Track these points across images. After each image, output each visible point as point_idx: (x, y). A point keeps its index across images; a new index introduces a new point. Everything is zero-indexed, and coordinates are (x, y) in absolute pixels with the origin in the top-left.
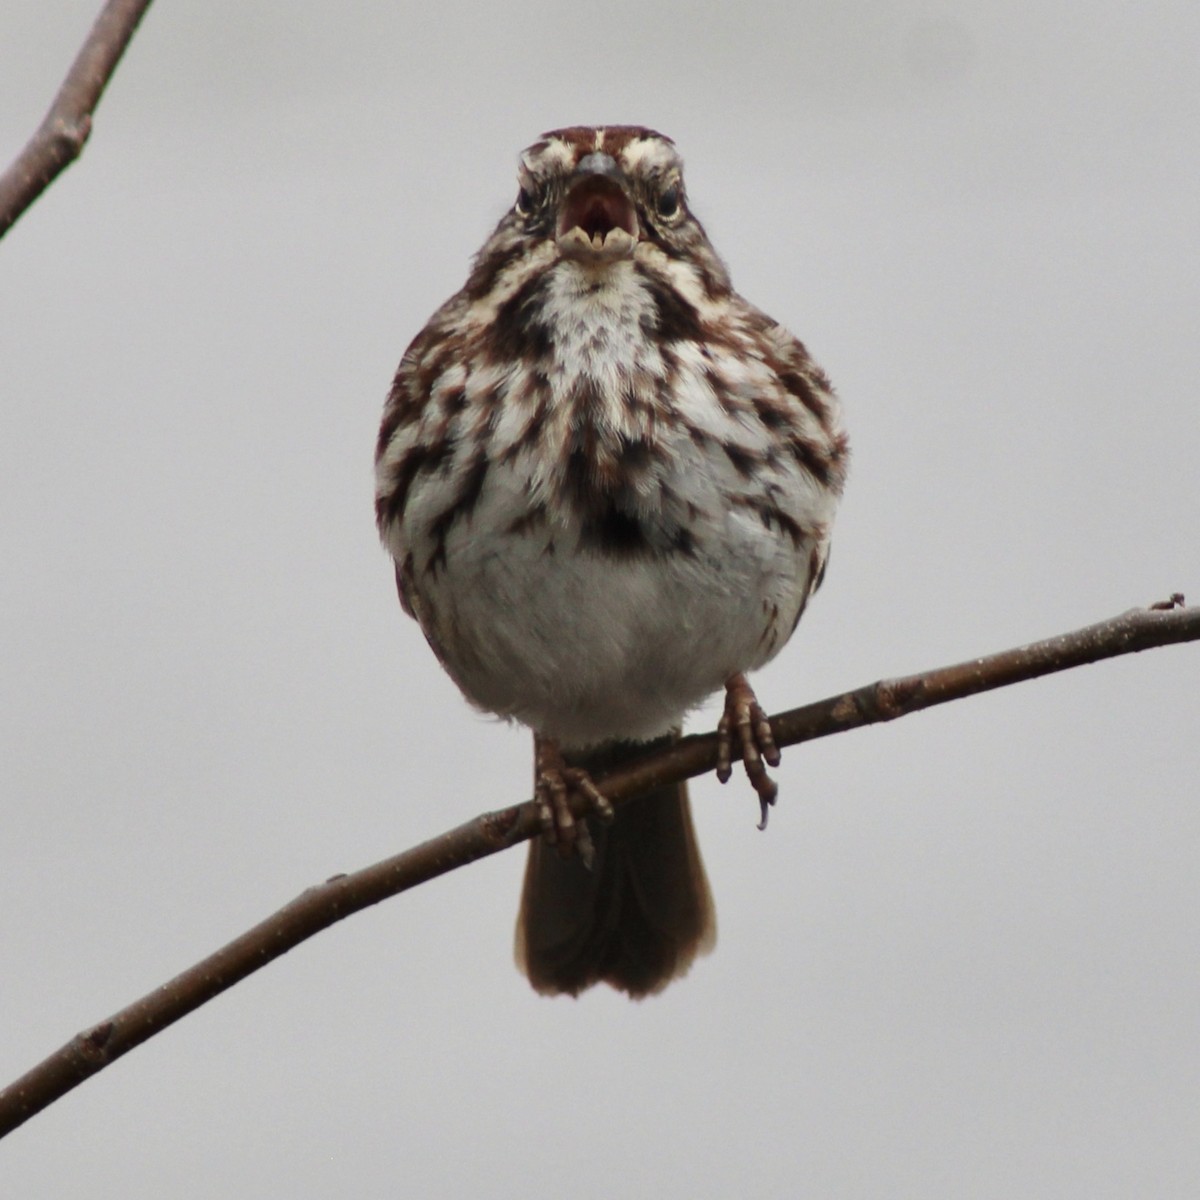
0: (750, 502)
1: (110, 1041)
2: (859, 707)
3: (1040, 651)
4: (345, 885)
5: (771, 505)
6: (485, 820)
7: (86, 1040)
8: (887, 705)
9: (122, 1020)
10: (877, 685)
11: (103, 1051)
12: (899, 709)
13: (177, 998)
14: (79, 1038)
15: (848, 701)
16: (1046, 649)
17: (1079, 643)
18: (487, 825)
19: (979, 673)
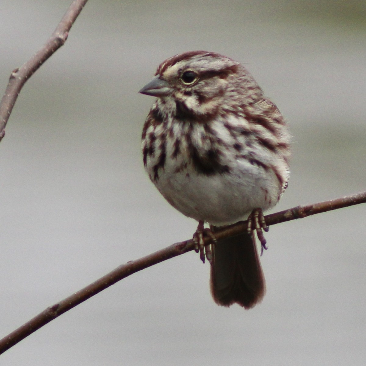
0: (244, 157)
1: (58, 309)
2: (293, 213)
3: (350, 198)
4: (132, 263)
5: (252, 157)
6: (176, 245)
7: (51, 309)
8: (302, 213)
9: (62, 303)
10: (299, 207)
11: (56, 313)
12: (305, 214)
13: (79, 297)
14: (48, 308)
15: (290, 211)
16: (351, 198)
17: (362, 196)
18: (177, 246)
19: (330, 204)
